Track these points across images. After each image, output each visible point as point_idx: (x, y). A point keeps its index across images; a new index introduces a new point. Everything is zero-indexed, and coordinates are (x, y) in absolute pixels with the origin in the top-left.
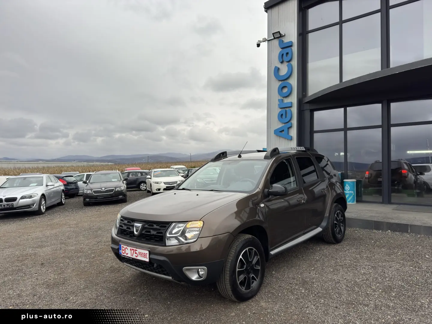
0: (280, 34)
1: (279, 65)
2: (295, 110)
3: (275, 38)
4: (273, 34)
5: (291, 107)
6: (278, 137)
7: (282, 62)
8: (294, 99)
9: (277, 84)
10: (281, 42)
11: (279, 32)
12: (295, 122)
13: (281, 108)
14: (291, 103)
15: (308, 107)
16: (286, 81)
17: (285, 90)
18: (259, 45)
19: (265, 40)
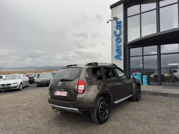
1: (116, 30)
2: (122, 48)
3: (114, 20)
6: (116, 59)
8: (122, 44)
9: (115, 38)
10: (117, 21)
11: (116, 17)
12: (122, 53)
13: (117, 47)
15: (128, 47)
16: (119, 37)
18: (108, 22)
19: (110, 20)
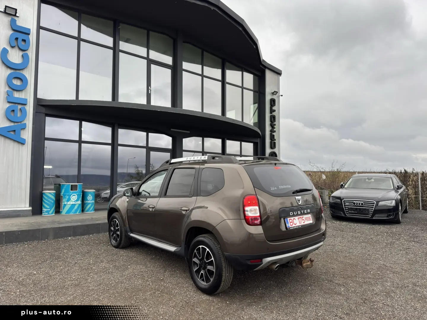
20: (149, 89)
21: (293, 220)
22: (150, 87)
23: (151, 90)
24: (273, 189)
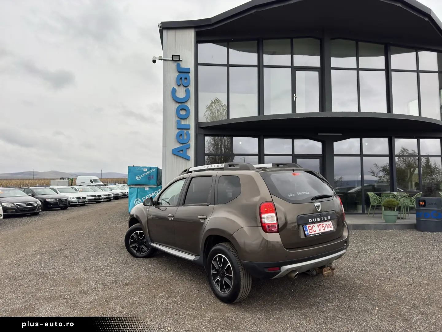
0: (179, 58)
1: (176, 87)
2: (192, 132)
3: (173, 60)
4: (173, 55)
5: (189, 129)
6: (175, 157)
7: (179, 86)
8: (191, 122)
9: (174, 106)
10: (178, 66)
11: (179, 56)
12: (192, 143)
13: (178, 129)
14: (189, 125)
15: (203, 132)
16: (183, 104)
17: (183, 113)
18: (154, 61)
19: (160, 59)
20: (294, 97)
21: (312, 227)
22: (295, 95)
23: (296, 97)
24: (290, 195)
